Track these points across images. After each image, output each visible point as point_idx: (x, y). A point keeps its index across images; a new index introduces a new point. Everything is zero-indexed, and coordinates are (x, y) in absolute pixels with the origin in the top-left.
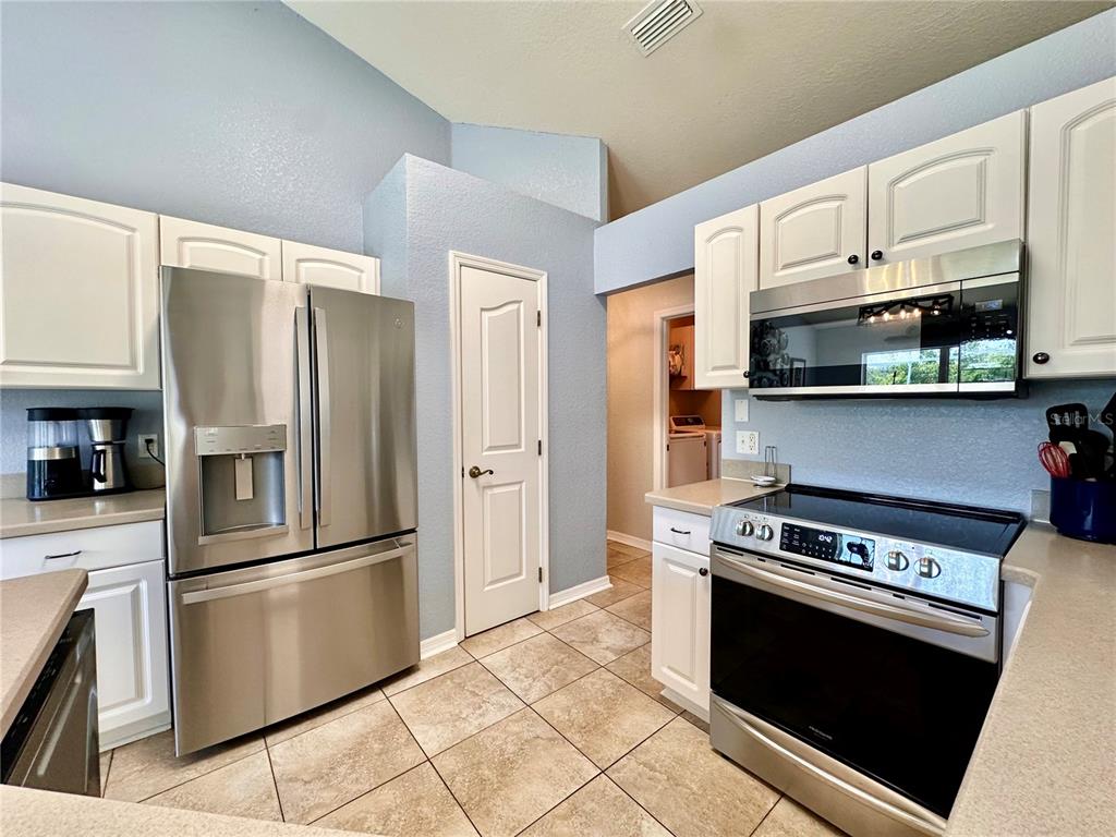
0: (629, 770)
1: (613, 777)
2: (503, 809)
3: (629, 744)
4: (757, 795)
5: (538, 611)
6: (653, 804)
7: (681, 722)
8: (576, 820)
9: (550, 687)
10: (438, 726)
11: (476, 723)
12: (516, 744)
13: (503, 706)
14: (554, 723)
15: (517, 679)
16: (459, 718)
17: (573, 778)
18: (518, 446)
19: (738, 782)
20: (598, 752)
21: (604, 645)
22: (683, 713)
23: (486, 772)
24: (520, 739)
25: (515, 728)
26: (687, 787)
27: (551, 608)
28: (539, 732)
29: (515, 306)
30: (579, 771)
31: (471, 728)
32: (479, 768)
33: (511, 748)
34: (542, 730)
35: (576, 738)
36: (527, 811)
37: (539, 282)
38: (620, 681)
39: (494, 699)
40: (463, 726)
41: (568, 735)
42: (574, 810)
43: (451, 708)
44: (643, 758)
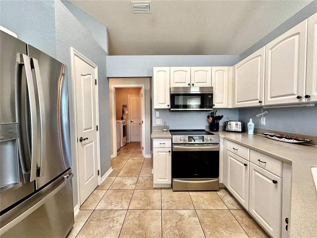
0: (165, 205)
1: (164, 209)
2: (152, 235)
3: (160, 201)
4: (186, 194)
5: (98, 186)
6: (176, 208)
7: (163, 191)
8: (168, 222)
9: (128, 202)
10: (107, 235)
11: (118, 224)
12: (137, 220)
13: (121, 215)
14: (139, 208)
15: (115, 206)
16: (110, 228)
17: (158, 215)
18: (91, 128)
19: (181, 194)
20: (156, 207)
21: (129, 185)
22: (161, 188)
23: (138, 232)
24: (136, 218)
25: (131, 217)
26: (176, 200)
27: (101, 183)
28: (139, 213)
29: (89, 76)
30: (157, 213)
31: (119, 227)
32: (135, 233)
33: (137, 222)
34: (139, 212)
35: (148, 208)
36: (158, 230)
37: (95, 69)
38: (142, 190)
39: (115, 215)
40: (115, 228)
41: (146, 208)
42: (166, 221)
43: (104, 228)
44: (165, 201)
